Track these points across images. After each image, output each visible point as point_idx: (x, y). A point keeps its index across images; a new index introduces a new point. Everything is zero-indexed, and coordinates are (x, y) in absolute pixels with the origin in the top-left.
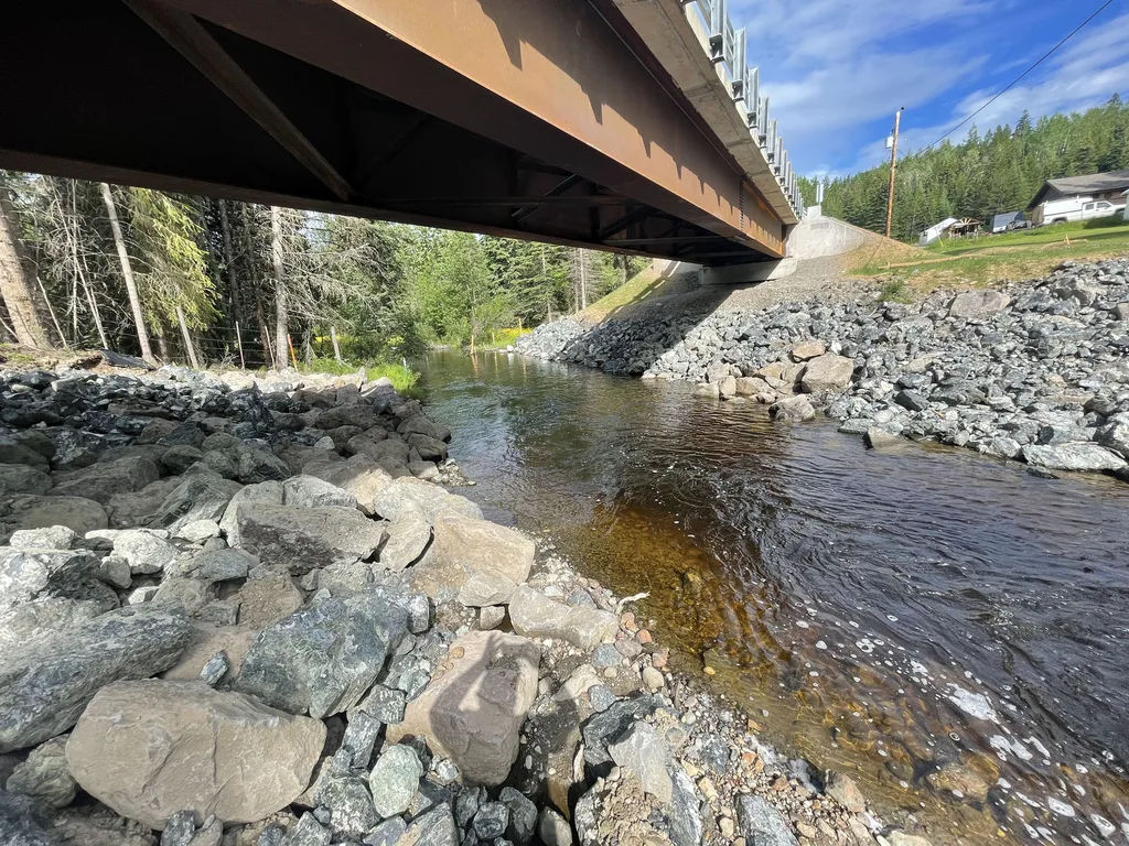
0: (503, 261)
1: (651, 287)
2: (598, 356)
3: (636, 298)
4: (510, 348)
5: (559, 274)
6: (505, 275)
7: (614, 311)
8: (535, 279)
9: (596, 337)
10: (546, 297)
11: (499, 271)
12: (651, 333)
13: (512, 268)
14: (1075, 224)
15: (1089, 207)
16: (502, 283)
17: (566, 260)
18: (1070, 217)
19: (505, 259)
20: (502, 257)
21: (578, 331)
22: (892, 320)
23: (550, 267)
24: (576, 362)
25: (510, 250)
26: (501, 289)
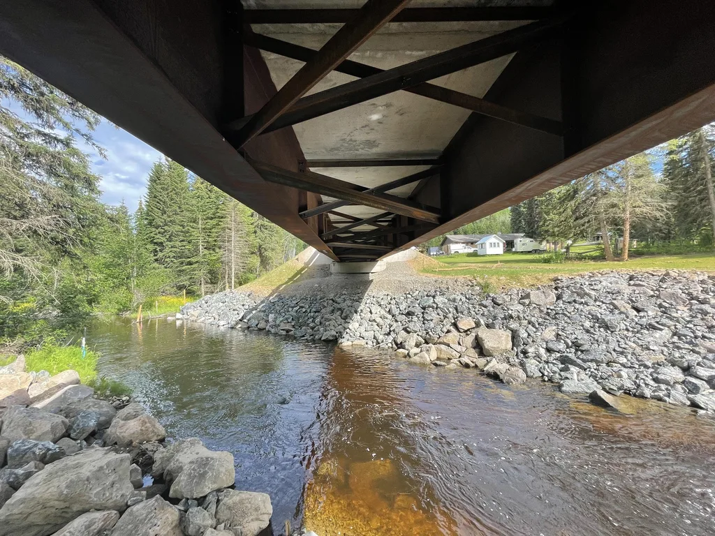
0: (161, 244)
1: (299, 272)
2: (282, 324)
3: (290, 279)
4: (179, 316)
5: (215, 258)
6: (160, 255)
7: (278, 288)
8: (193, 260)
9: (270, 307)
10: (201, 274)
11: (155, 251)
12: (324, 307)
13: (167, 250)
14: (462, 254)
15: (465, 248)
16: (156, 260)
17: (220, 248)
18: (460, 252)
19: (162, 243)
20: (160, 241)
21: (250, 303)
22: (499, 305)
23: (206, 252)
24: (260, 330)
25: (167, 237)
26: (156, 265)
